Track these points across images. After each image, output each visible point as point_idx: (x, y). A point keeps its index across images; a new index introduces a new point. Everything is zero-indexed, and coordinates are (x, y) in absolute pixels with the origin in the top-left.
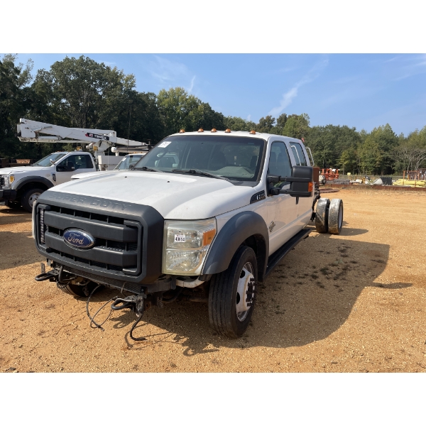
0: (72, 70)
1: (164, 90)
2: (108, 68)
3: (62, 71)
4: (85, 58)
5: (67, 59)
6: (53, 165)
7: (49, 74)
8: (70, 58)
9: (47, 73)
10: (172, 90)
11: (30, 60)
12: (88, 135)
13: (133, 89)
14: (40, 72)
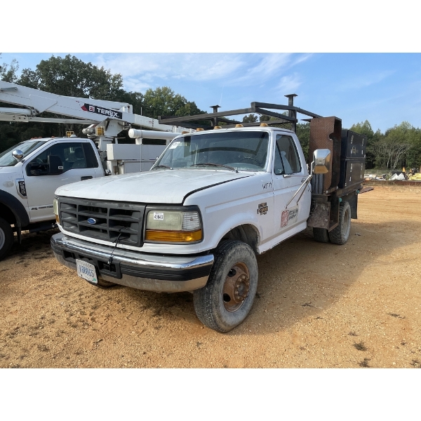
0: (58, 69)
1: (151, 90)
2: (95, 67)
3: (48, 70)
4: (71, 58)
5: (53, 58)
6: (20, 164)
7: (35, 73)
8: (56, 58)
9: (33, 73)
10: (159, 90)
11: (14, 61)
12: (86, 107)
13: (120, 88)
14: (25, 71)
